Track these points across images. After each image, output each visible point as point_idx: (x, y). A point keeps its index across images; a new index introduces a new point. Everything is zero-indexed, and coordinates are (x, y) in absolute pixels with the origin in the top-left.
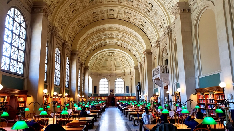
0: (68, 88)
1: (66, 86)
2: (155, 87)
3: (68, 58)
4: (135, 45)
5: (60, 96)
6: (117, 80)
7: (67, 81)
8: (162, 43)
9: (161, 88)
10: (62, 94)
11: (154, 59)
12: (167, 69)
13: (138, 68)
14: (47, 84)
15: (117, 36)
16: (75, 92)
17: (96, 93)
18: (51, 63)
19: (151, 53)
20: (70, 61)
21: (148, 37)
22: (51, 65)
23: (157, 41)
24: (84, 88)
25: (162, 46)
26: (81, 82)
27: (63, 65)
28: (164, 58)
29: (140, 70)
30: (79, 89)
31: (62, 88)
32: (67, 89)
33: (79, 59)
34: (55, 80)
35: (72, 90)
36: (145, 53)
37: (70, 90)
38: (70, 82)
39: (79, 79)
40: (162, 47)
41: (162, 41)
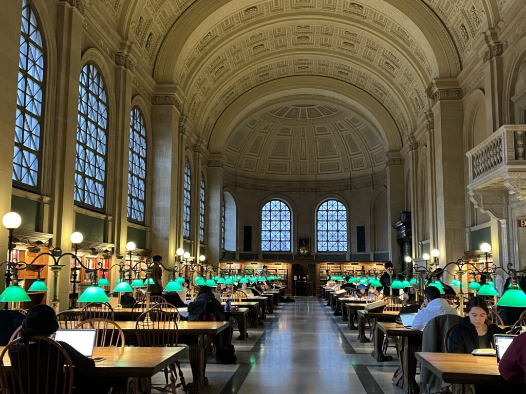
0: (143, 224)
2: (473, 225)
5: (106, 251)
6: (324, 207)
7: (137, 198)
8: (511, 40)
9: (504, 226)
10: (113, 242)
13: (402, 161)
14: (41, 199)
15: (324, 37)
16: (167, 239)
17: (250, 250)
18: (60, 118)
19: (460, 92)
21: (449, 26)
22: (60, 126)
23: (489, 33)
24: (206, 229)
25: (510, 54)
26: (193, 208)
27: (120, 133)
28: (517, 101)
29: (410, 166)
31: (113, 221)
32: (136, 226)
34: (84, 190)
35: (156, 233)
36: (436, 89)
37: (150, 231)
38: (148, 204)
39: (186, 194)
40: (513, 54)
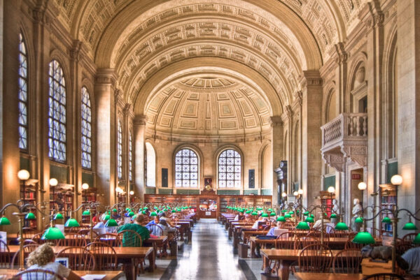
0: (91, 170)
1: (84, 165)
2: (326, 173)
3: (88, 91)
4: (274, 57)
5: (69, 190)
6: (224, 154)
7: (86, 152)
8: (352, 52)
9: (343, 176)
10: (73, 184)
11: (329, 96)
12: (364, 124)
13: (282, 123)
14: (30, 157)
15: (224, 31)
16: (108, 181)
17: (167, 186)
19: (321, 81)
20: (93, 99)
23: (338, 46)
24: (134, 171)
25: (351, 61)
26: (125, 156)
30: (120, 175)
31: (73, 169)
32: (87, 172)
33: (116, 93)
35: (100, 176)
36: (304, 79)
37: (96, 175)
38: (94, 154)
39: (119, 146)
40: (353, 62)
41: (353, 46)
